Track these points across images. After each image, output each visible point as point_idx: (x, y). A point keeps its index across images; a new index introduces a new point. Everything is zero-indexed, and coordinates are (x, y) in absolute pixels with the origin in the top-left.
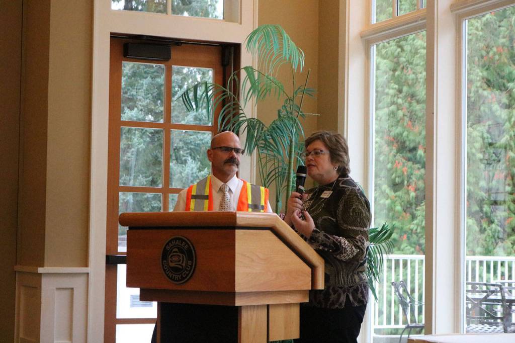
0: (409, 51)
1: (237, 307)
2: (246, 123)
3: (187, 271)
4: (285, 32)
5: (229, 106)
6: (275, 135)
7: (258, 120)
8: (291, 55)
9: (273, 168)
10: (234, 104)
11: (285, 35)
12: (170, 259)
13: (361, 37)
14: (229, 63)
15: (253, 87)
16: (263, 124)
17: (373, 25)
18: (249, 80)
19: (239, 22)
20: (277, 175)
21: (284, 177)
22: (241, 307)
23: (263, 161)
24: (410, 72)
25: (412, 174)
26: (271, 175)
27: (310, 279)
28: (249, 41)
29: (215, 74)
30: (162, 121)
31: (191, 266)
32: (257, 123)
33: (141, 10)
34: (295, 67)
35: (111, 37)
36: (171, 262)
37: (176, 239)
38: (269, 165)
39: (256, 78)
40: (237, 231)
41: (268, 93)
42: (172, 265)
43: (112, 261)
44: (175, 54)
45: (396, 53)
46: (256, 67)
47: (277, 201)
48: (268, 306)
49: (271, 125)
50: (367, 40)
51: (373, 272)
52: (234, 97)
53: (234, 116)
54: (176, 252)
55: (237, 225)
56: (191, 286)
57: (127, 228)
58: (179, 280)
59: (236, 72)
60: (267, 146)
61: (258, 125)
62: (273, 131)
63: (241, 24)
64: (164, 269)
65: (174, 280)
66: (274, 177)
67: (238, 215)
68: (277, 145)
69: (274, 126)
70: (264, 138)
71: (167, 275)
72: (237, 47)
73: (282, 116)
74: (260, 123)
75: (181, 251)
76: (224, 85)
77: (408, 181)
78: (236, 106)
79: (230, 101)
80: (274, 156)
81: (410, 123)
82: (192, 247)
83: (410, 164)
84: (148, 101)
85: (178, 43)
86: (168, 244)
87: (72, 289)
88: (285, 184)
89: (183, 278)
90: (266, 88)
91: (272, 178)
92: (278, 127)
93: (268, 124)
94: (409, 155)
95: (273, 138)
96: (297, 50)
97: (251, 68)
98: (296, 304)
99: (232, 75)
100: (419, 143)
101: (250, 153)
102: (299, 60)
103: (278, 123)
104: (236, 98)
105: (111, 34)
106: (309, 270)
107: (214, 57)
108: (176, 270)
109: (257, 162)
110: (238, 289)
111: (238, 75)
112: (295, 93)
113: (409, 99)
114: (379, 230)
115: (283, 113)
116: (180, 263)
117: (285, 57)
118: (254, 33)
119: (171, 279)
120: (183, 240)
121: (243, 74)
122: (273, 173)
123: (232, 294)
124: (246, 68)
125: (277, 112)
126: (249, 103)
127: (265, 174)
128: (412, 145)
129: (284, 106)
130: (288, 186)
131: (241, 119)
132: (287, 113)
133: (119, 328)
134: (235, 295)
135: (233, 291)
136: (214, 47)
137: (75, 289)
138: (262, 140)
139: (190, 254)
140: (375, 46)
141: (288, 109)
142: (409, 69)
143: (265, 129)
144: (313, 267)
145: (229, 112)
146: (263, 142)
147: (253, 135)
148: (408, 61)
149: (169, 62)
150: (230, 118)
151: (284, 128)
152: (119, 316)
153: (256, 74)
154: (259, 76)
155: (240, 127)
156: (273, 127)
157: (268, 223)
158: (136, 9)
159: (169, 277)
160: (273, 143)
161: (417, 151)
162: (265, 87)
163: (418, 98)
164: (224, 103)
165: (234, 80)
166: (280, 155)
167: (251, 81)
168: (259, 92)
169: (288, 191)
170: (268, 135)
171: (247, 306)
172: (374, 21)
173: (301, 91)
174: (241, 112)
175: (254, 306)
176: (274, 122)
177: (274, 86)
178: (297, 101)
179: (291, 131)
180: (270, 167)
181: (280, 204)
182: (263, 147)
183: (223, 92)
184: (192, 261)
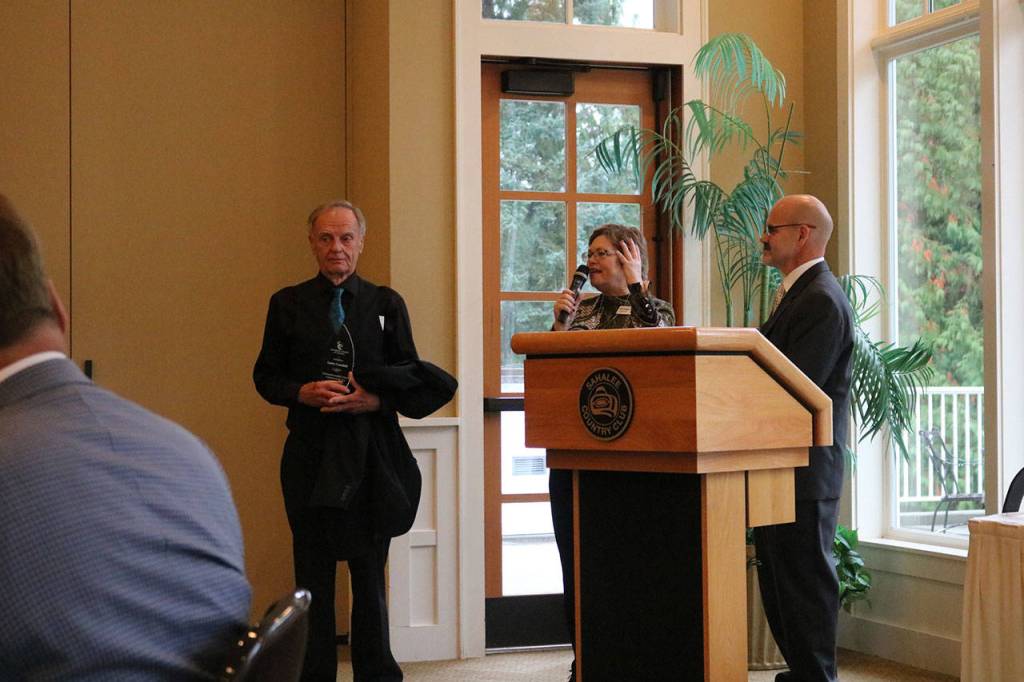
0: (928, 66)
1: (700, 475)
2: (694, 188)
3: (620, 420)
4: (754, 45)
5: (667, 165)
6: (740, 206)
7: (712, 184)
8: (764, 81)
9: (738, 257)
10: (673, 161)
11: (755, 50)
12: (592, 404)
13: (873, 49)
14: (664, 98)
15: (705, 134)
16: (721, 191)
17: (892, 28)
18: (696, 123)
19: (679, 31)
20: (745, 269)
21: (755, 270)
22: (705, 475)
23: (724, 247)
24: (932, 100)
25: (938, 261)
26: (734, 271)
27: (811, 430)
28: (699, 62)
29: (644, 113)
30: (563, 190)
31: (627, 413)
32: (710, 188)
33: (509, 18)
34: (771, 99)
35: (482, 62)
36: (595, 407)
37: (601, 372)
38: (732, 252)
39: (708, 119)
40: (697, 357)
41: (728, 141)
42: (596, 412)
43: (494, 407)
44: (580, 84)
45: (909, 71)
46: (706, 101)
47: (746, 309)
48: (746, 472)
49: (734, 191)
50: (882, 54)
51: (900, 416)
52: (673, 149)
53: (674, 180)
54: (602, 392)
55: (699, 349)
56: (626, 444)
57: (524, 357)
58: (608, 436)
59: (676, 110)
60: (727, 224)
61: (712, 192)
62: (738, 200)
63: (682, 34)
64: (584, 419)
65: (600, 435)
66: (740, 272)
67: (698, 333)
68: (743, 221)
69: (739, 192)
70: (723, 211)
71: (589, 428)
72: (676, 71)
73: (751, 176)
74: (717, 187)
75: (610, 390)
76: (658, 130)
77: (933, 272)
78: (678, 164)
79: (667, 158)
80: (741, 239)
81: (934, 181)
82: (626, 383)
83: (935, 244)
84: (520, 155)
85: (584, 67)
86: (589, 380)
87: (434, 450)
88: (758, 282)
89: (614, 432)
90: (725, 134)
91: (738, 274)
92: (745, 195)
93: (728, 189)
94: (933, 230)
95: (738, 212)
96: (773, 73)
97: (700, 102)
98: (790, 468)
99: (670, 116)
100: (949, 212)
101: (702, 235)
102: (777, 87)
103: (745, 187)
104: (677, 147)
105: (483, 57)
106: (810, 416)
107: (642, 88)
108: (601, 419)
109: (713, 249)
110: (701, 447)
111: (680, 114)
112: (771, 140)
113: (931, 143)
114: (910, 350)
115: (753, 171)
116: (609, 409)
117: (757, 83)
118: (705, 49)
119: (595, 433)
120: (612, 374)
121: (688, 113)
122: (739, 265)
123: (692, 456)
124: (692, 104)
125: (743, 172)
126: (698, 159)
127: (726, 268)
128: (938, 216)
129: (755, 160)
130: (763, 285)
131: (686, 184)
132: (759, 170)
133: (507, 509)
134: (696, 456)
135: (693, 451)
136: (641, 72)
137: (438, 451)
138: (721, 214)
139: (623, 394)
140: (895, 61)
141: (762, 166)
142: (930, 95)
143: (723, 198)
144: (814, 411)
145: (666, 176)
146: (722, 217)
147: (706, 206)
148: (927, 83)
149: (570, 99)
150: (667, 185)
151: (755, 195)
152: (506, 490)
153: (707, 112)
154: (712, 115)
155: (683, 197)
156: (738, 195)
157: (746, 344)
158: (500, 17)
159: (592, 431)
160: (738, 218)
161: (946, 225)
162: (722, 133)
163: (944, 140)
164: (657, 162)
165: (674, 123)
166: (750, 236)
167: (700, 124)
168: (713, 141)
169: (763, 293)
170: (729, 206)
171: (715, 474)
172: (892, 22)
173: (780, 137)
174: (686, 172)
175: (725, 473)
176: (739, 186)
177: (738, 129)
178: (774, 153)
179: (767, 200)
180: (734, 256)
181: (750, 313)
182: (723, 226)
183: (658, 142)
184: (628, 405)
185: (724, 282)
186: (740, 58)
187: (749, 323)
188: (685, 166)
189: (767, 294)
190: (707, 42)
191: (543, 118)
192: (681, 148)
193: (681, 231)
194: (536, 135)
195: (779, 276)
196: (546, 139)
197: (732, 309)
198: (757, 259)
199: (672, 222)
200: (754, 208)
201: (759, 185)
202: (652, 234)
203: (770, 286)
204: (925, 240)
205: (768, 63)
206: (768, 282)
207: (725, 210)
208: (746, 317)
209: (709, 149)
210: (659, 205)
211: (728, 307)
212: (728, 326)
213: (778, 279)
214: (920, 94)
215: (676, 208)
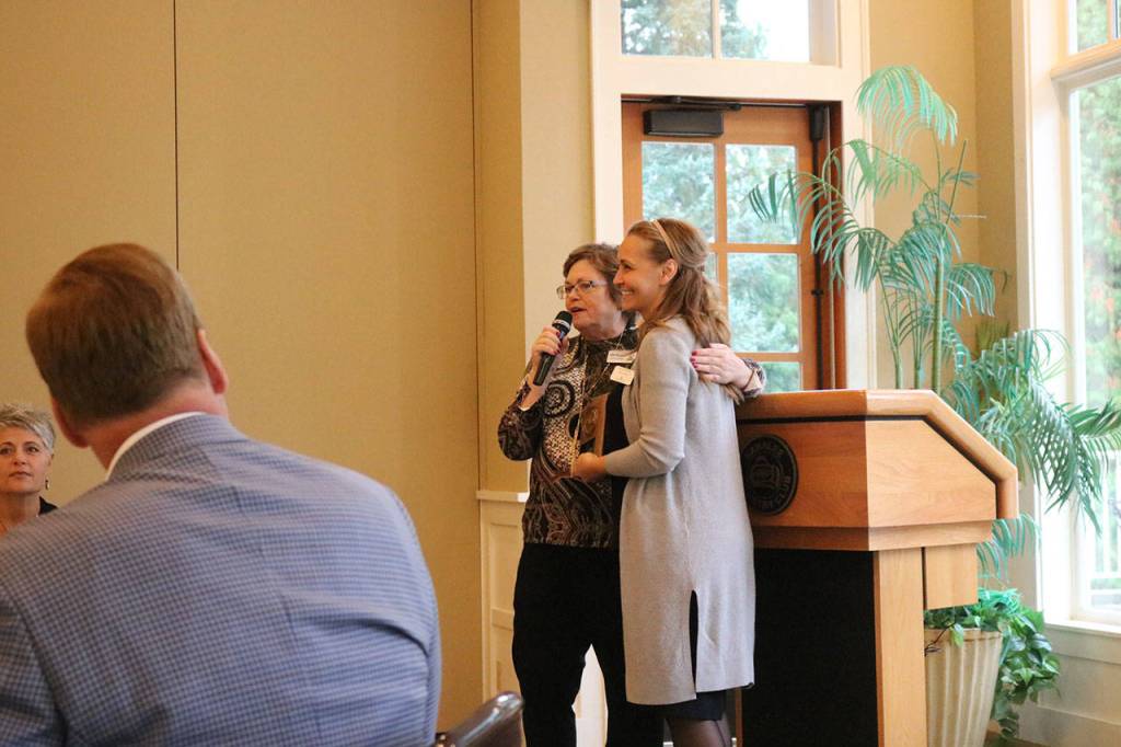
0: (1106, 96)
1: (872, 552)
2: (857, 236)
3: (783, 493)
4: (921, 76)
5: (826, 212)
6: (908, 254)
7: (877, 231)
8: (933, 117)
9: (907, 312)
10: (833, 207)
11: (924, 83)
12: (752, 475)
13: (1052, 79)
14: (822, 136)
15: (868, 176)
16: (886, 238)
17: (1073, 56)
18: (858, 164)
19: (837, 64)
20: (915, 324)
21: (926, 326)
22: (877, 552)
23: (891, 300)
24: (1112, 133)
26: (903, 326)
27: (994, 502)
28: (861, 97)
29: (800, 155)
30: (712, 240)
31: (791, 485)
32: (875, 235)
33: (643, 52)
34: (942, 136)
35: (622, 102)
36: (755, 479)
37: (761, 441)
38: (901, 306)
39: (871, 160)
40: (867, 423)
41: (894, 183)
42: (756, 484)
44: (730, 124)
45: (1086, 101)
46: (869, 140)
47: (917, 368)
48: (923, 549)
49: (902, 238)
50: (1062, 86)
52: (833, 194)
54: (763, 462)
55: (868, 413)
56: (790, 519)
58: (770, 510)
59: (836, 150)
60: (894, 274)
61: (877, 239)
62: (906, 248)
63: (840, 66)
65: (761, 510)
66: (909, 328)
67: (869, 397)
68: (912, 271)
69: (908, 240)
70: (889, 261)
72: (835, 108)
73: (920, 221)
74: (881, 235)
75: (771, 460)
76: (816, 171)
77: (1116, 322)
78: (838, 207)
79: (826, 203)
80: (909, 291)
81: (1115, 223)
82: (790, 454)
85: (733, 105)
86: (748, 449)
88: (929, 337)
89: (776, 506)
90: (890, 176)
91: (907, 330)
92: (914, 242)
93: (895, 237)
94: (1115, 277)
95: (906, 262)
96: (944, 109)
97: (862, 142)
98: (971, 544)
99: (828, 158)
101: (866, 286)
102: (948, 124)
103: (914, 234)
104: (837, 191)
105: (623, 96)
106: (993, 486)
107: (798, 127)
108: (762, 492)
109: (879, 302)
110: (872, 523)
111: (840, 155)
112: (942, 181)
113: (1112, 181)
115: (922, 216)
116: (771, 481)
117: (926, 119)
118: (868, 84)
119: (756, 507)
120: (774, 442)
121: (848, 153)
122: (908, 320)
123: (863, 531)
124: (851, 143)
125: (911, 217)
126: (860, 203)
127: (894, 323)
129: (924, 205)
130: (935, 341)
131: (847, 231)
132: (929, 215)
134: (867, 532)
135: (864, 526)
136: (796, 110)
138: (888, 264)
139: (786, 464)
140: (1077, 93)
141: (931, 210)
142: (1111, 128)
143: (890, 246)
144: (997, 481)
145: (825, 224)
146: (888, 268)
148: (1107, 114)
149: (719, 141)
150: (828, 234)
151: (925, 243)
154: (875, 156)
155: (844, 247)
156: (906, 243)
157: (920, 408)
158: (633, 51)
160: (905, 267)
162: (887, 175)
164: (816, 207)
165: (833, 165)
166: (920, 289)
167: (862, 166)
168: (877, 184)
169: (935, 350)
170: (896, 255)
171: (887, 551)
172: (1073, 49)
173: (950, 178)
174: (847, 218)
175: (900, 550)
176: (906, 233)
177: (904, 170)
178: (945, 196)
179: (937, 247)
180: (902, 310)
181: (921, 373)
182: (889, 277)
183: (816, 186)
184: (792, 476)
185: (892, 338)
186: (905, 90)
187: (920, 385)
188: (847, 212)
189: (940, 353)
190: (869, 76)
191: (682, 161)
192: (841, 191)
193: (843, 283)
194: (675, 179)
195: (952, 331)
196: (686, 183)
197: (901, 369)
198: (928, 313)
199: (832, 274)
200: (924, 257)
201: (929, 231)
202: (812, 286)
203: (943, 342)
204: (1106, 287)
205: (938, 98)
206: (940, 338)
207: (892, 259)
208: (916, 377)
209: (872, 192)
210: (818, 256)
211: (897, 367)
212: (897, 387)
213: (951, 334)
214: (1099, 127)
215: (837, 258)
